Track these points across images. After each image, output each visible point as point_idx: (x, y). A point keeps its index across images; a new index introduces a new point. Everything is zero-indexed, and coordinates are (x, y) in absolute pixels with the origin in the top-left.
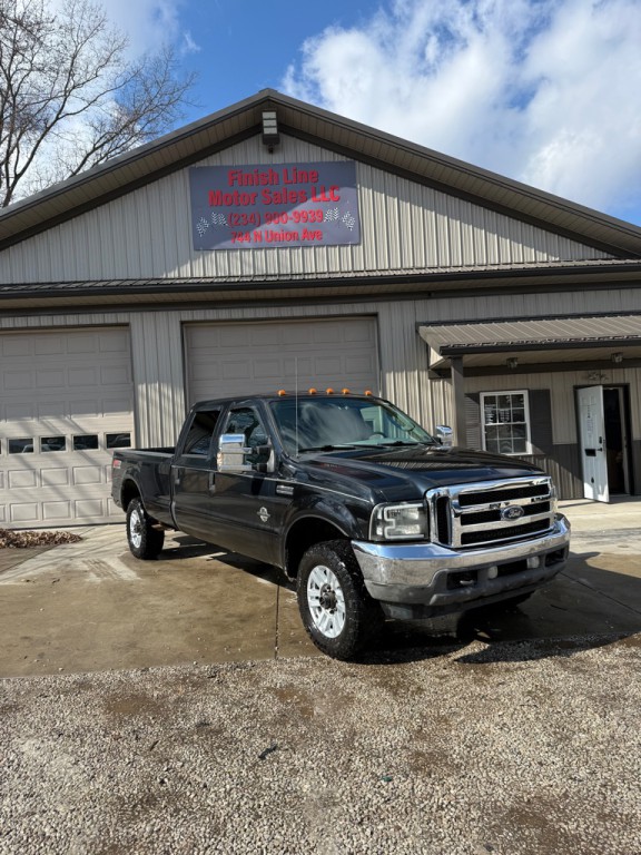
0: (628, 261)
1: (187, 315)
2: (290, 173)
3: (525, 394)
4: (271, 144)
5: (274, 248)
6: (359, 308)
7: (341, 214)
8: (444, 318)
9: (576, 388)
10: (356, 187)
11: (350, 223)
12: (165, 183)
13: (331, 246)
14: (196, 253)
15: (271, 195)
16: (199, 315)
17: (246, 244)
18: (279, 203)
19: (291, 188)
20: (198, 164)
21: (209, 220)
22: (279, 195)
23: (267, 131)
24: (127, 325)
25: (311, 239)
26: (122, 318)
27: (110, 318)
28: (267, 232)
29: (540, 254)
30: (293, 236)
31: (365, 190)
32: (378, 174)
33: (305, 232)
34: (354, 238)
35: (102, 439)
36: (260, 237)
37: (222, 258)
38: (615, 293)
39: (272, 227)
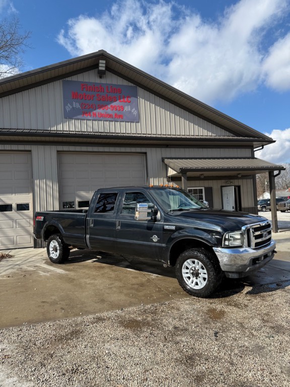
0: (241, 138)
1: (60, 148)
2: (109, 88)
3: (203, 188)
4: (101, 74)
5: (102, 121)
6: (139, 150)
7: (131, 109)
8: (173, 156)
9: (222, 187)
10: (137, 98)
11: (135, 113)
12: (51, 85)
13: (127, 122)
14: (65, 119)
15: (101, 97)
16: (66, 148)
17: (89, 117)
18: (105, 101)
19: (110, 95)
20: (67, 79)
21: (72, 105)
22: (104, 97)
23: (100, 68)
24: (30, 151)
25: (119, 118)
26: (27, 147)
27: (21, 147)
28: (99, 113)
29: (209, 133)
30: (110, 116)
31: (141, 99)
32: (147, 93)
33: (116, 115)
34: (136, 119)
35: (14, 206)
36: (96, 115)
37: (78, 123)
38: (235, 150)
39: (101, 111)
